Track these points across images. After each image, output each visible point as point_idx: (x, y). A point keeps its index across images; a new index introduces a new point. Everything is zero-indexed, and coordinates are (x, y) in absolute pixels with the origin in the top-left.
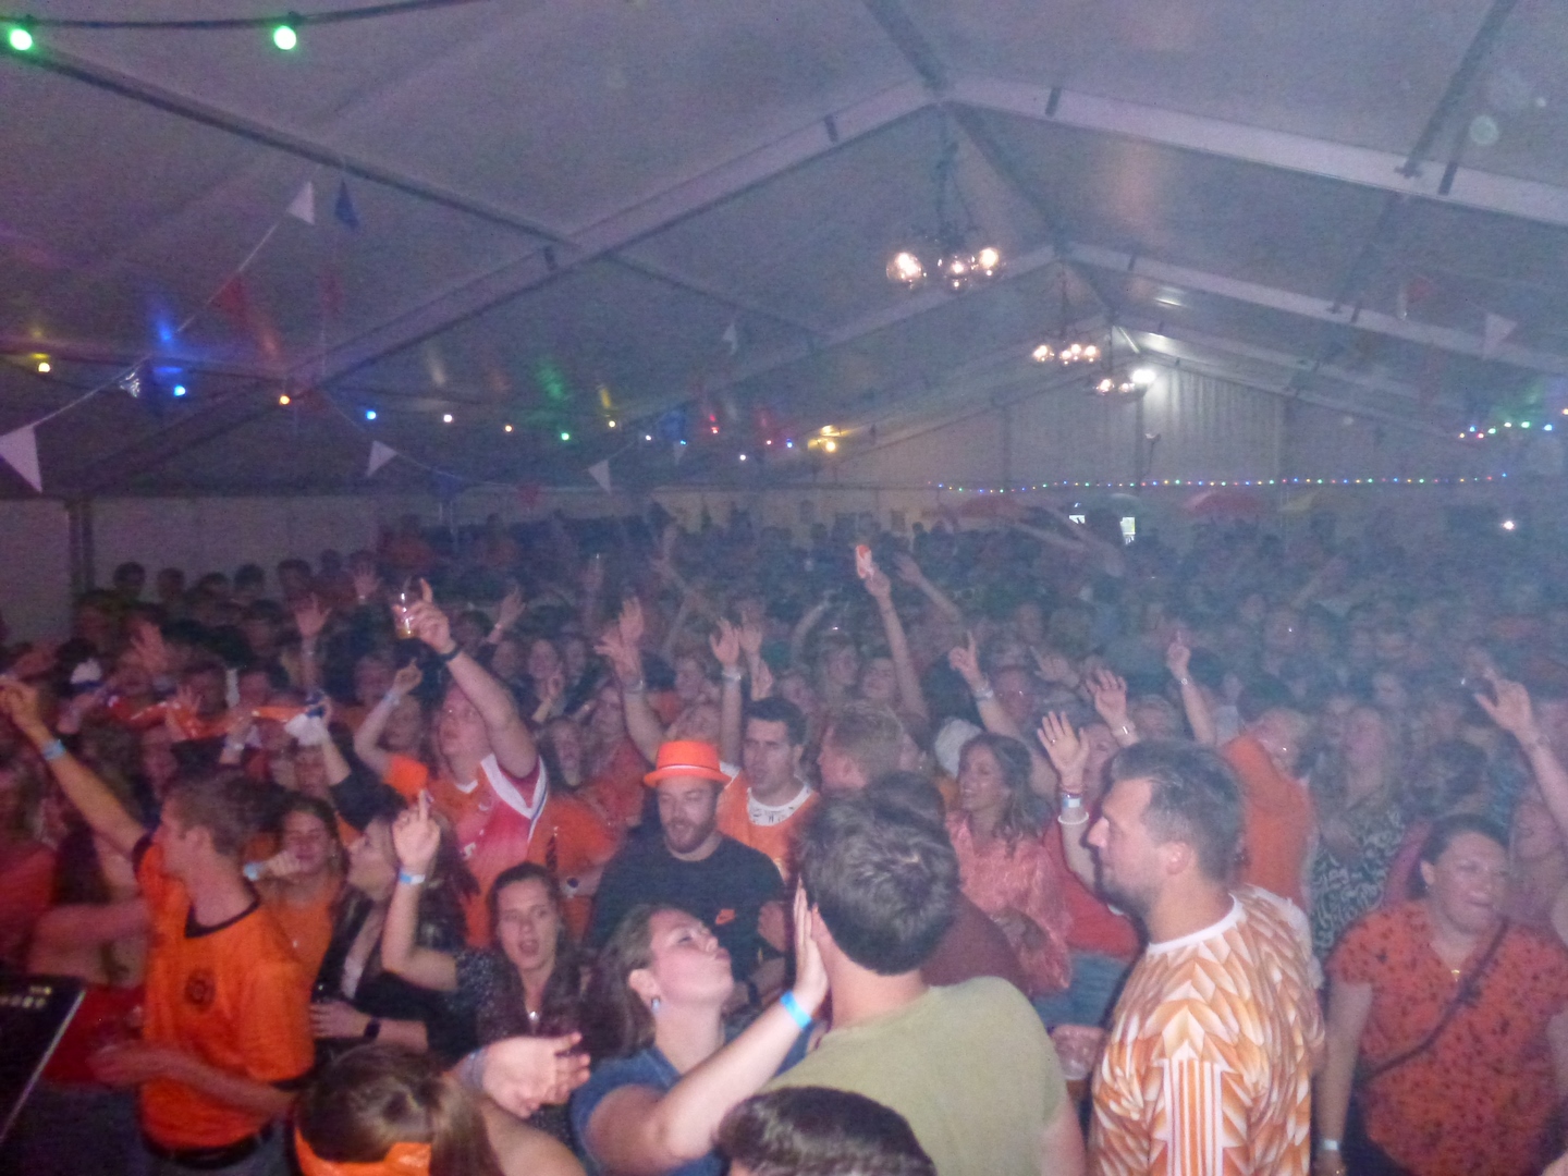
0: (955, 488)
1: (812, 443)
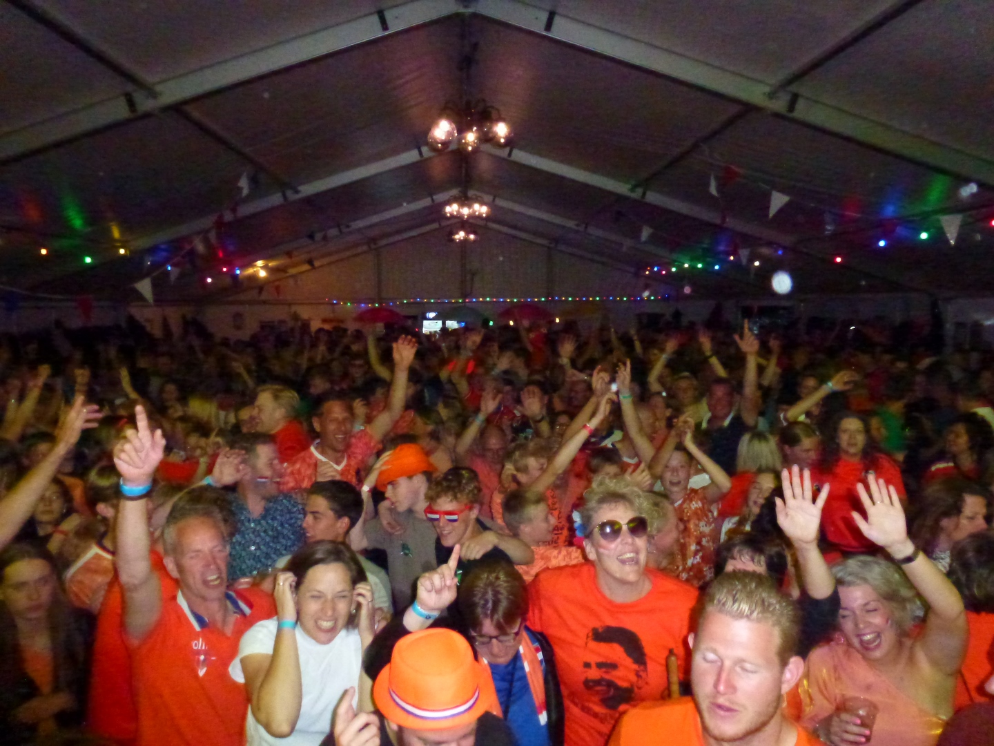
0: (345, 303)
1: (250, 271)
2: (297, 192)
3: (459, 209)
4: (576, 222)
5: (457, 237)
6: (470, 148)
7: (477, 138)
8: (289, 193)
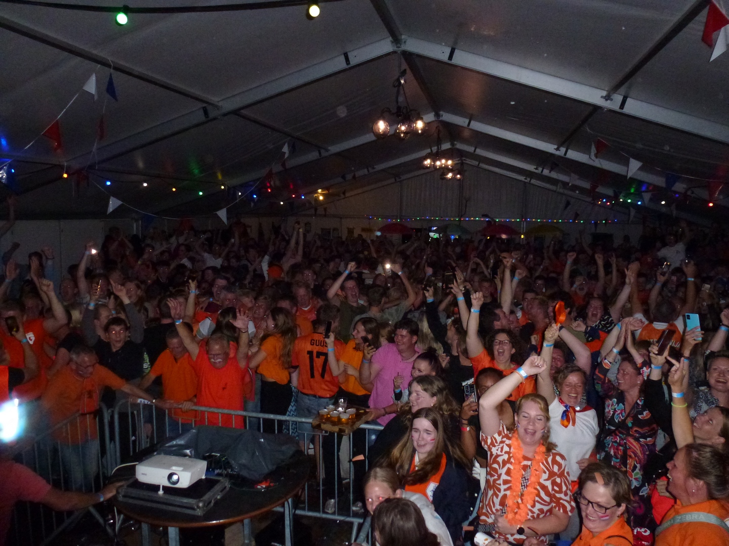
0: (377, 218)
1: (313, 196)
2: (328, 150)
3: (433, 162)
4: (535, 168)
5: (448, 176)
8: (322, 151)
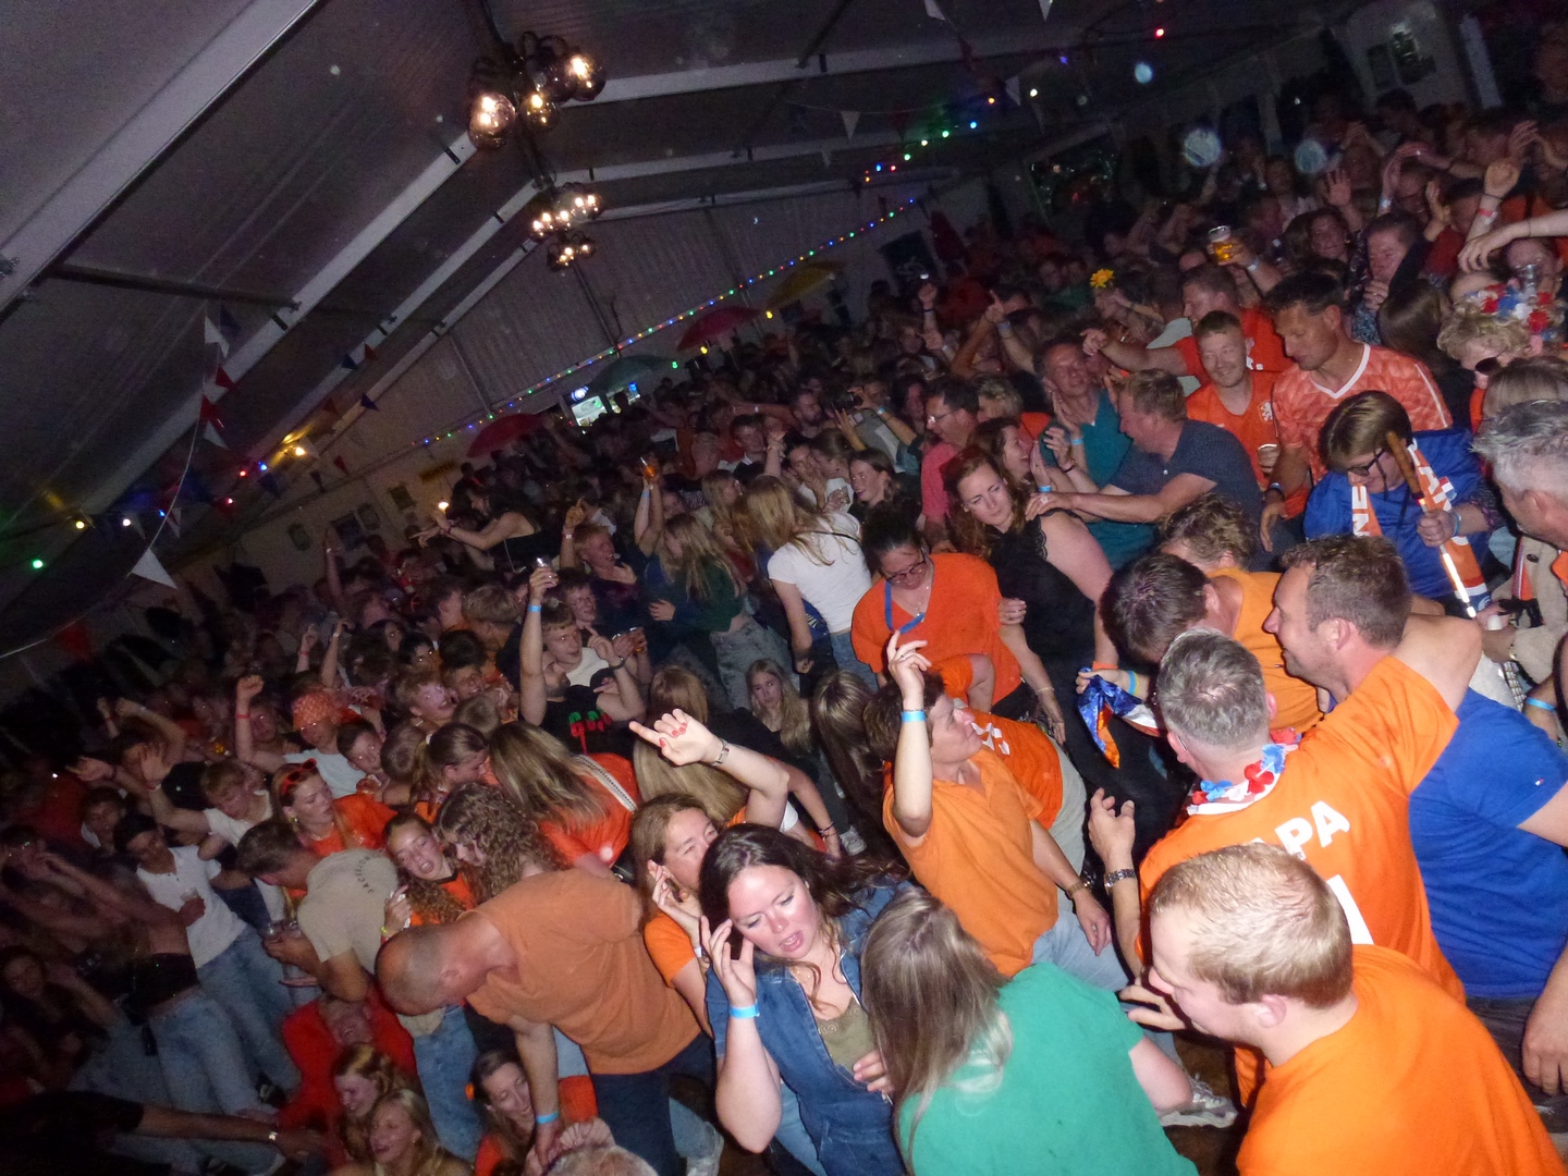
0: (443, 436)
1: (280, 455)
2: (295, 307)
3: (553, 217)
4: (731, 153)
5: (563, 258)
6: (544, 120)
7: (546, 100)
8: (283, 314)
